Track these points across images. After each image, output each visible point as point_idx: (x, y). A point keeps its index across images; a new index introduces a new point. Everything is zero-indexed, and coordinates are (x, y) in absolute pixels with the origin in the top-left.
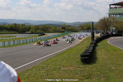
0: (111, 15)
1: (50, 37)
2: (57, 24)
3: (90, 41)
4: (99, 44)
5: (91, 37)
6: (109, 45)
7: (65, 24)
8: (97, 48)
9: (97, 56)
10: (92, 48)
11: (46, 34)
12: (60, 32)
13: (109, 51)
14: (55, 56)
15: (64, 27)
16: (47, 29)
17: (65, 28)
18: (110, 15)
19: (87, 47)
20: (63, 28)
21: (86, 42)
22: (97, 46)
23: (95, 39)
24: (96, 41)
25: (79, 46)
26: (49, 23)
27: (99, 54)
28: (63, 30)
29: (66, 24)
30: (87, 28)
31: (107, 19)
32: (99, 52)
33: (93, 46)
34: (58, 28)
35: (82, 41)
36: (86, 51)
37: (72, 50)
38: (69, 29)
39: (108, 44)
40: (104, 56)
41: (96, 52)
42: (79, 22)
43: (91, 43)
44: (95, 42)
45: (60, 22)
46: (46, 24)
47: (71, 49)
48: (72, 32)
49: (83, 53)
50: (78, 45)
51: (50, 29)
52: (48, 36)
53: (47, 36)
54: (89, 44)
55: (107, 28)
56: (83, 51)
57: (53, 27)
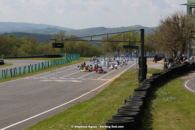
0: (193, 9)
1: (18, 71)
2: (38, 33)
3: (136, 83)
4: (161, 92)
5: (137, 72)
6: (190, 93)
7: (62, 33)
8: (155, 102)
9: (154, 126)
10: (141, 103)
11: (5, 61)
12: (49, 56)
13: (189, 113)
14: (31, 128)
15: (59, 41)
16: (11, 46)
17: (61, 46)
18: (191, 8)
19: (126, 101)
20: (56, 45)
21: (123, 84)
22: (155, 97)
23: (149, 75)
24: (151, 83)
25: (102, 99)
26: (16, 31)
27: (159, 120)
28: (57, 50)
29: (64, 32)
30: (127, 44)
31: (183, 20)
32: (160, 113)
33: (143, 99)
34: (41, 46)
35: (112, 84)
36: (123, 112)
37: (83, 110)
38: (75, 47)
39: (185, 91)
40: (173, 127)
41: (151, 115)
42: (103, 29)
43: (137, 87)
44: (148, 86)
45: (49, 28)
46: (6, 33)
47: (78, 105)
48: (82, 56)
49: (114, 117)
50: (101, 94)
51: (18, 47)
52: (13, 67)
53: (9, 68)
54: (131, 92)
55: (184, 45)
56: (115, 113)
57: (26, 42)
